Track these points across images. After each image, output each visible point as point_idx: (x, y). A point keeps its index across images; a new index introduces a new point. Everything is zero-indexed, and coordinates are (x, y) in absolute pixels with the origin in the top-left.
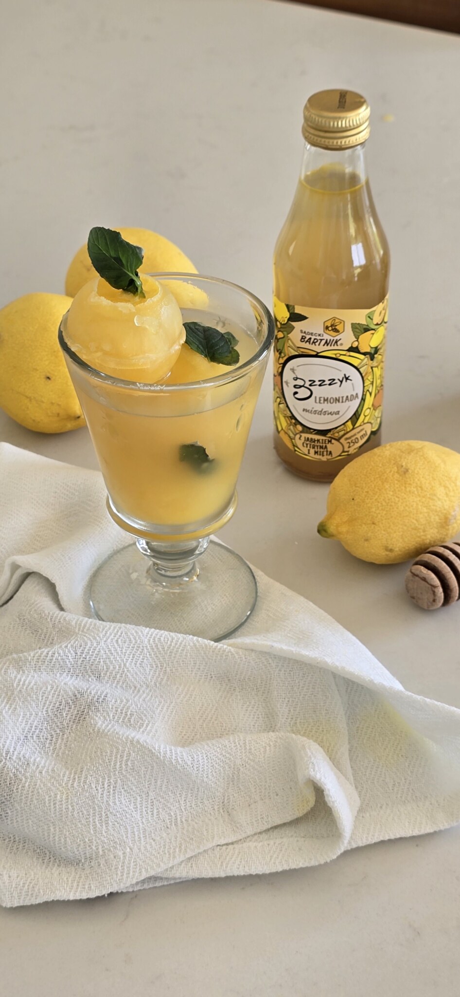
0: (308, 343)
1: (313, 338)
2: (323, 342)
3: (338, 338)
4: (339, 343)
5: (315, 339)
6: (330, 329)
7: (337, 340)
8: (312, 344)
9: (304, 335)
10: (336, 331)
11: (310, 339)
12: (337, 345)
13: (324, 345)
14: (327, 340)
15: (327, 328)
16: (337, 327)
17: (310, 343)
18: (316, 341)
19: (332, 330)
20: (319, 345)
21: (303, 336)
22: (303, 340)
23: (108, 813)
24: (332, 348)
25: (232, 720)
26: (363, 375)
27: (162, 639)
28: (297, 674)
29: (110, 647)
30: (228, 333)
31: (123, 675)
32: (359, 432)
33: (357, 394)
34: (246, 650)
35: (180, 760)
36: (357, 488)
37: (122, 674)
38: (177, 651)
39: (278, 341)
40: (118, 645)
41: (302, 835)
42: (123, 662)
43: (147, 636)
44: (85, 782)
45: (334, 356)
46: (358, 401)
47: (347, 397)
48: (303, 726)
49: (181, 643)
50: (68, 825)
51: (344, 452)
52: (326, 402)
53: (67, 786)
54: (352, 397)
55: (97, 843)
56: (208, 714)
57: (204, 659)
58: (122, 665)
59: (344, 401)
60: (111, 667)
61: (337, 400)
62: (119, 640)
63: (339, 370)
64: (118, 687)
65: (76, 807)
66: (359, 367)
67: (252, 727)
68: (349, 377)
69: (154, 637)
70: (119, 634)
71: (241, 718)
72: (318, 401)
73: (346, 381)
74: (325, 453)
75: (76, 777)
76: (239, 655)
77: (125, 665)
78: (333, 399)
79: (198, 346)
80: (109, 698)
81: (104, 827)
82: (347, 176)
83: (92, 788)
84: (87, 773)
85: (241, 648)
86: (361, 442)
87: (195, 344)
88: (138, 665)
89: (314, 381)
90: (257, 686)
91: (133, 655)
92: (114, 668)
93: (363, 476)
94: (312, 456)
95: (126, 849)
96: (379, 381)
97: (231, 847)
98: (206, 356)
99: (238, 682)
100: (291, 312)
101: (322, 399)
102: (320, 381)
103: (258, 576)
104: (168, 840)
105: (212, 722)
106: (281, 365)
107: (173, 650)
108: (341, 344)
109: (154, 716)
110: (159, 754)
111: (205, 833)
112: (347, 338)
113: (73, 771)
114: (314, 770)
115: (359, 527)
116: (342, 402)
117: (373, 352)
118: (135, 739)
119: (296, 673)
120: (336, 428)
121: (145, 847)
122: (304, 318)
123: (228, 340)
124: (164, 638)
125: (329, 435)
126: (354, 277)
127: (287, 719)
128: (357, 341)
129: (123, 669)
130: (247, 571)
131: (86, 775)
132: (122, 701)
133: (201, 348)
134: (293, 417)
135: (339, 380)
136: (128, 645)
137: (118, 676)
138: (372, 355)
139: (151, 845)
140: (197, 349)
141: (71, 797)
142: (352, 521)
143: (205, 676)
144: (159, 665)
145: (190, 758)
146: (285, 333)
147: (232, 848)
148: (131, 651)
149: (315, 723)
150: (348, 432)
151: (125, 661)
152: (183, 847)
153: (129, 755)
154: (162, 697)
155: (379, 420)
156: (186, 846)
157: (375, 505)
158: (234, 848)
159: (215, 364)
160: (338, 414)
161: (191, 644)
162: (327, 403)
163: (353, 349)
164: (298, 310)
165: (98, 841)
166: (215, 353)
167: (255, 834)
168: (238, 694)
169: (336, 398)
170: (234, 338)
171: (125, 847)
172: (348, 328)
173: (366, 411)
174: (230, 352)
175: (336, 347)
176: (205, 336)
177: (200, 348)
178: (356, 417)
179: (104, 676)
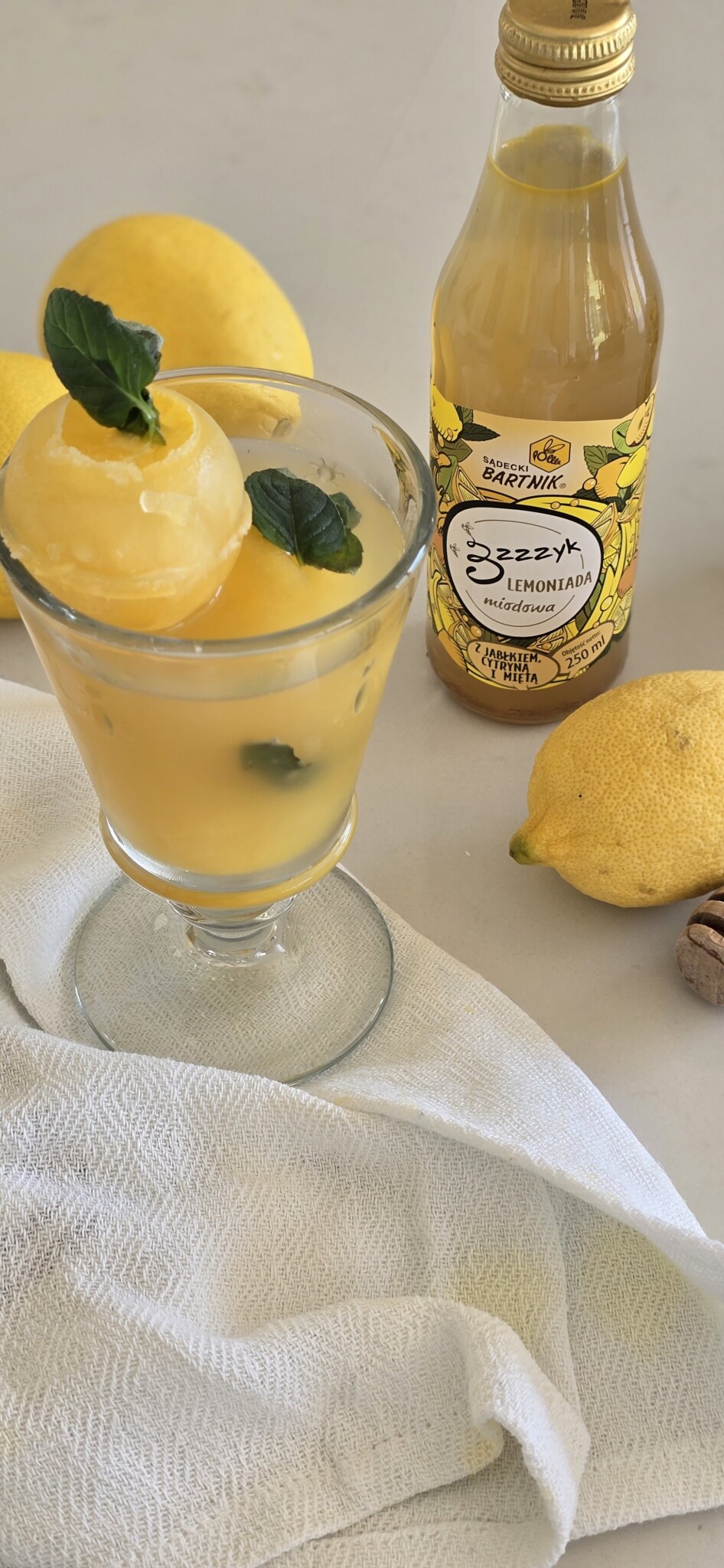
0: (497, 481)
1: (508, 472)
2: (528, 481)
3: (557, 473)
4: (558, 483)
5: (511, 475)
6: (542, 456)
7: (554, 477)
8: (506, 484)
9: (492, 466)
10: (554, 461)
11: (503, 474)
12: (555, 487)
13: (529, 487)
14: (535, 477)
15: (536, 455)
16: (554, 454)
17: (501, 483)
18: (513, 478)
19: (547, 459)
20: (519, 486)
21: (487, 468)
22: (487, 475)
23: (94, 1481)
24: (545, 491)
25: (342, 1254)
26: (602, 539)
27: (208, 1087)
28: (469, 1165)
29: (105, 1109)
30: (341, 497)
31: (131, 1167)
32: (588, 641)
33: (589, 574)
34: (370, 1114)
35: (236, 1371)
36: (589, 775)
37: (128, 1164)
38: (236, 1113)
39: (438, 471)
40: (121, 1105)
41: (477, 1513)
42: (131, 1139)
43: (177, 1082)
44: (48, 1419)
45: (548, 507)
46: (590, 586)
47: (570, 579)
48: (478, 1264)
49: (244, 1097)
50: (13, 1507)
51: (559, 675)
52: (529, 590)
53: (13, 1428)
54: (580, 578)
55: (71, 1543)
56: (295, 1244)
57: (288, 1127)
58: (129, 1145)
59: (564, 587)
60: (108, 1150)
61: (551, 586)
62: (124, 1096)
63: (556, 531)
64: (121, 1192)
65: (31, 1472)
66: (594, 526)
67: (380, 1264)
68: (575, 543)
69: (193, 1084)
70: (123, 1080)
71: (359, 1251)
72: (513, 586)
73: (569, 552)
74: (524, 677)
75: (31, 1407)
76: (357, 1126)
77: (134, 1145)
78: (544, 583)
79: (278, 531)
80: (100, 1226)
81: (86, 1510)
82: (586, 153)
83: (61, 1432)
84: (53, 1400)
85: (361, 1111)
86: (592, 657)
87: (272, 524)
88: (160, 1143)
89: (508, 552)
90: (390, 1182)
91: (151, 1122)
92: (112, 1152)
93: (600, 751)
94: (499, 681)
95: (130, 1556)
96: (630, 546)
97: (336, 1542)
98: (294, 552)
99: (355, 1172)
100: (465, 421)
101: (522, 584)
102: (518, 551)
103: (394, 929)
104: (212, 1533)
105: (302, 1261)
106: (445, 516)
107: (229, 1109)
108: (563, 486)
109: (189, 1260)
110: (194, 1362)
111: (286, 1515)
112: (575, 474)
113: (24, 1395)
114: (502, 1402)
115: (592, 849)
116: (561, 589)
117: (623, 496)
118: (148, 1329)
119: (467, 1163)
120: (548, 634)
121: (167, 1550)
122: (494, 435)
123: (339, 511)
124: (213, 1086)
125: (533, 646)
126: (593, 352)
127: (448, 1250)
128: (594, 478)
129: (131, 1152)
130: (374, 919)
131: (50, 1404)
132: (125, 1231)
133: (285, 534)
134: (464, 610)
135: (555, 549)
136: (141, 1103)
137: (121, 1168)
138: (620, 503)
139: (178, 1545)
140: (276, 537)
141: (20, 1451)
142: (576, 836)
143: (291, 1159)
144: (202, 1141)
145: (257, 1364)
146: (453, 458)
147: (339, 1545)
148: (147, 1115)
149: (504, 1259)
150: (568, 642)
151: (134, 1135)
152: (241, 1548)
153: (136, 1363)
154: (205, 1213)
155: (627, 613)
156: (249, 1545)
157: (623, 811)
158: (342, 1546)
159: (311, 570)
160: (552, 610)
161: (265, 1099)
162: (532, 591)
163: (584, 494)
164: (480, 419)
165: (73, 1540)
166: (314, 545)
167: (385, 1509)
168: (355, 1198)
169: (549, 582)
170: (351, 507)
171: (126, 1552)
172: (578, 455)
173: (604, 601)
174: (345, 541)
175: (552, 491)
176: (292, 504)
177: (281, 535)
178: (585, 612)
179: (93, 1170)
